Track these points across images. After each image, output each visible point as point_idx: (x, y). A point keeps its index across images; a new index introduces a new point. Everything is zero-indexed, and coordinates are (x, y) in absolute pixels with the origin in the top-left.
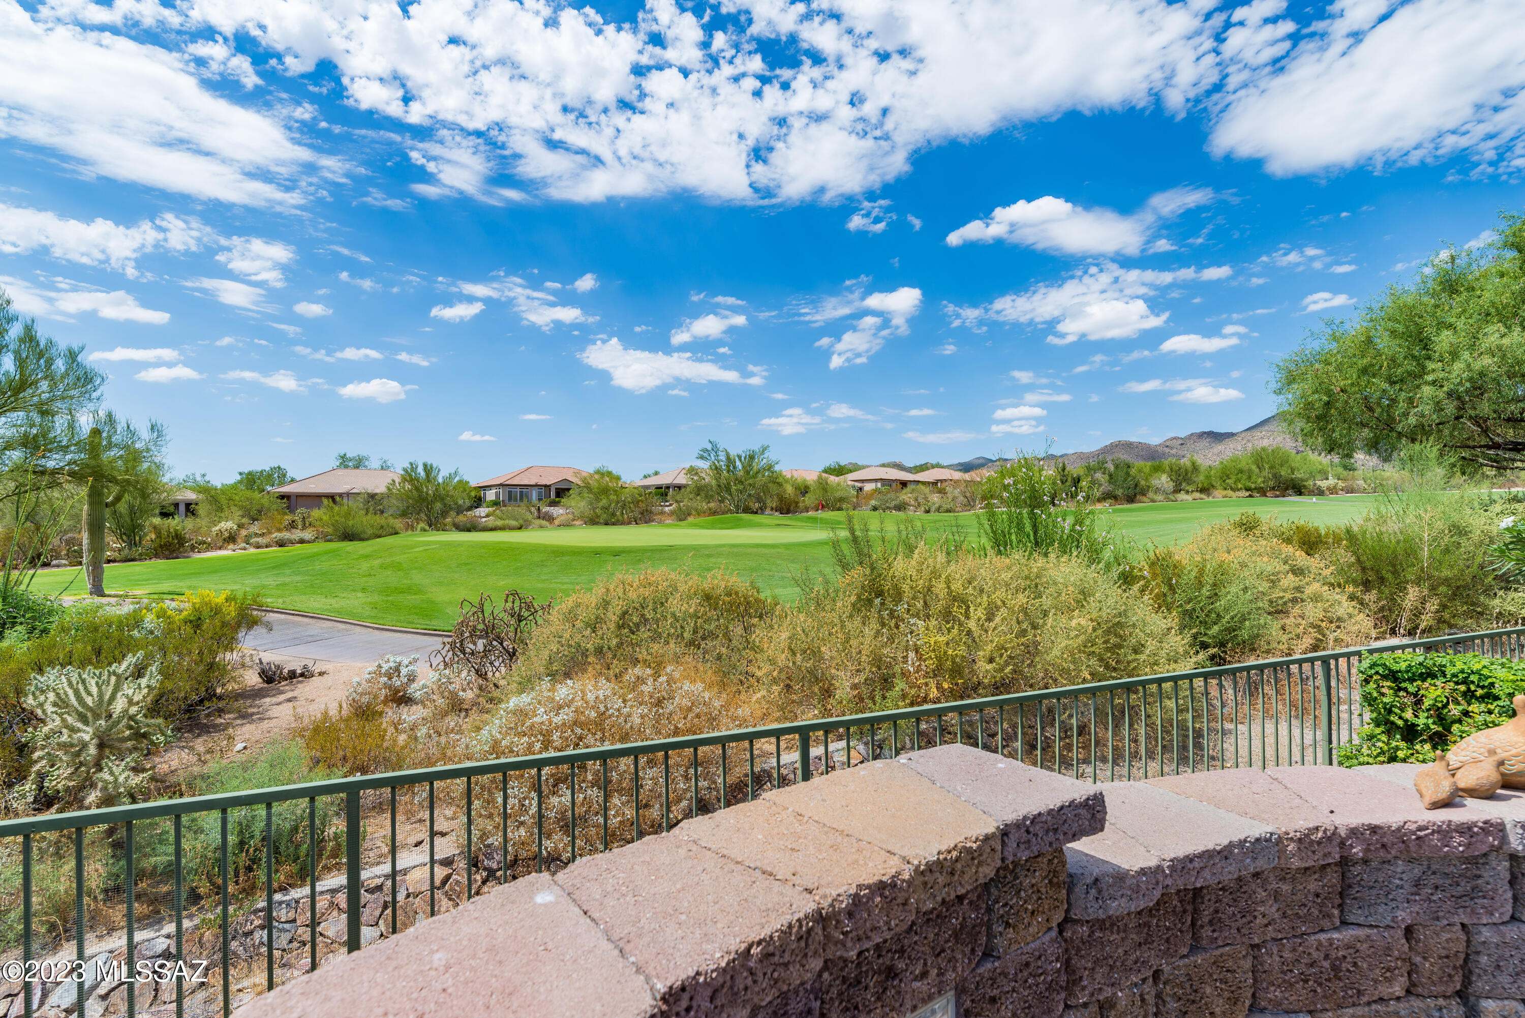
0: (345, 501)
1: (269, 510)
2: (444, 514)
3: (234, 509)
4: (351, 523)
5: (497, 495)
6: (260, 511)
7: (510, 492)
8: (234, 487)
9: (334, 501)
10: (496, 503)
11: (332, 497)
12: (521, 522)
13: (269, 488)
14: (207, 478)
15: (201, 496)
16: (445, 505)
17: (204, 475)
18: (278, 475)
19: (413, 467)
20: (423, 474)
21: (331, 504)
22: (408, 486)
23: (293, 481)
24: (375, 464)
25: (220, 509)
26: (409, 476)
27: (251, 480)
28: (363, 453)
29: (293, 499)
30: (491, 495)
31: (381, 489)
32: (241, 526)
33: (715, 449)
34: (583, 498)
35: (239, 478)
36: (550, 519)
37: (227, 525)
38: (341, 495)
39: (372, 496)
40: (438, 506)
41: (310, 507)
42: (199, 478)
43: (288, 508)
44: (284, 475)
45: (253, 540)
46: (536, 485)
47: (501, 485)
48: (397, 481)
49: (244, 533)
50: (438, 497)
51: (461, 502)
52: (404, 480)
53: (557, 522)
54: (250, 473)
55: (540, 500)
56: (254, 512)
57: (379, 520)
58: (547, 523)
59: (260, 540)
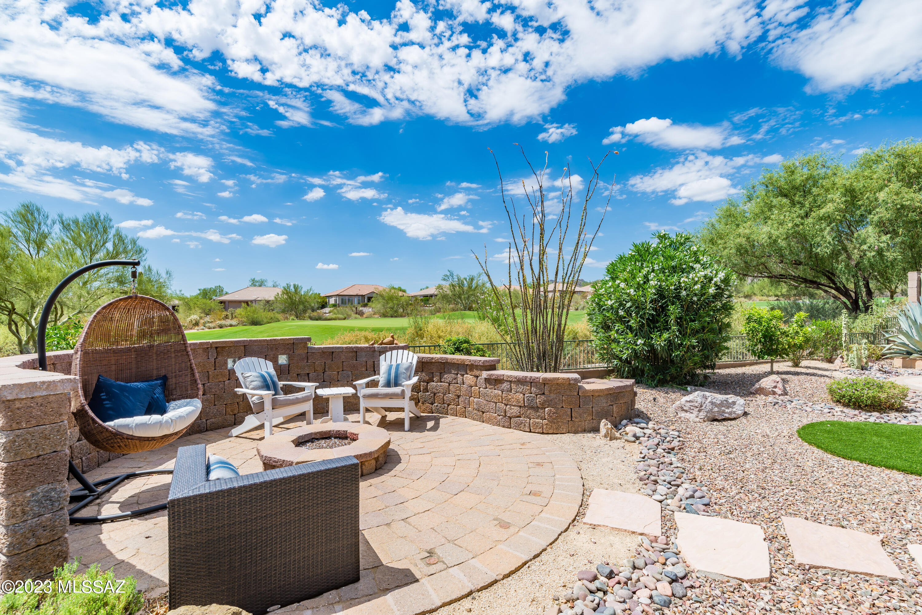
0: (254, 304)
1: (214, 309)
2: (305, 311)
3: (197, 309)
4: (255, 316)
5: (336, 301)
6: (210, 310)
7: (342, 299)
8: (196, 297)
9: (248, 305)
10: (334, 306)
11: (247, 302)
12: (345, 315)
13: (214, 298)
14: (182, 292)
15: (181, 302)
16: (305, 307)
17: (181, 291)
18: (219, 291)
19: (288, 286)
20: (293, 290)
21: (246, 306)
22: (285, 296)
23: (227, 293)
24: (270, 284)
25: (190, 309)
26: (286, 291)
27: (206, 294)
28: (264, 278)
29: (227, 303)
30: (332, 301)
31: (272, 298)
32: (201, 318)
33: (452, 275)
34: (379, 302)
35: (199, 292)
36: (361, 314)
37: (194, 317)
38: (251, 301)
39: (268, 302)
40: (301, 307)
41: (235, 308)
42: (178, 292)
43: (224, 308)
44: (222, 291)
45: (207, 325)
46: (357, 295)
47: (338, 295)
48: (280, 293)
49: (202, 321)
50: (301, 302)
51: (313, 305)
52: (283, 293)
53: (365, 316)
54: (204, 290)
55: (359, 303)
56: (207, 311)
57: (271, 314)
58: (359, 316)
59: (210, 325)
